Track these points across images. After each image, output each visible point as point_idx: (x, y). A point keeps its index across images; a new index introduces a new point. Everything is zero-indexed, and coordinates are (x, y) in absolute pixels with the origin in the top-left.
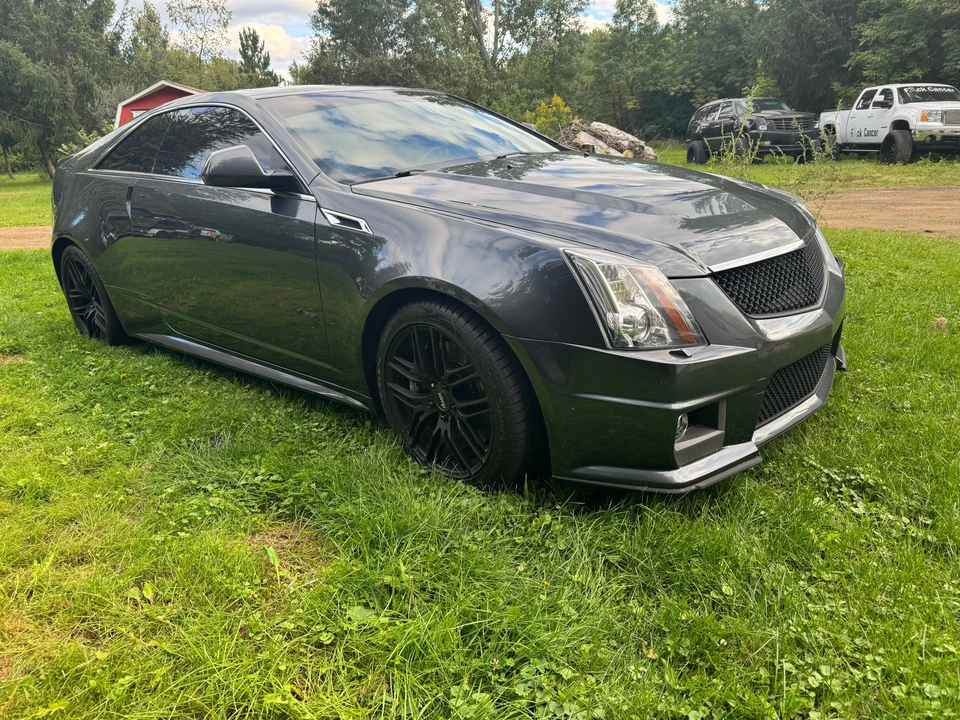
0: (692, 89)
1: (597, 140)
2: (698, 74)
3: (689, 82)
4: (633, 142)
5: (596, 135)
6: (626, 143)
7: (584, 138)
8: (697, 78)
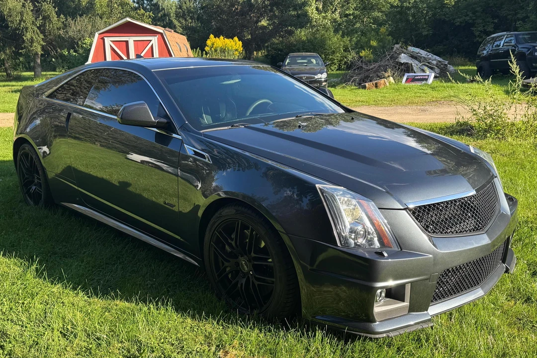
0: (474, 20)
1: (413, 60)
2: (478, 9)
3: (471, 15)
4: (440, 62)
5: (413, 57)
6: (435, 62)
7: (404, 58)
8: (477, 11)
